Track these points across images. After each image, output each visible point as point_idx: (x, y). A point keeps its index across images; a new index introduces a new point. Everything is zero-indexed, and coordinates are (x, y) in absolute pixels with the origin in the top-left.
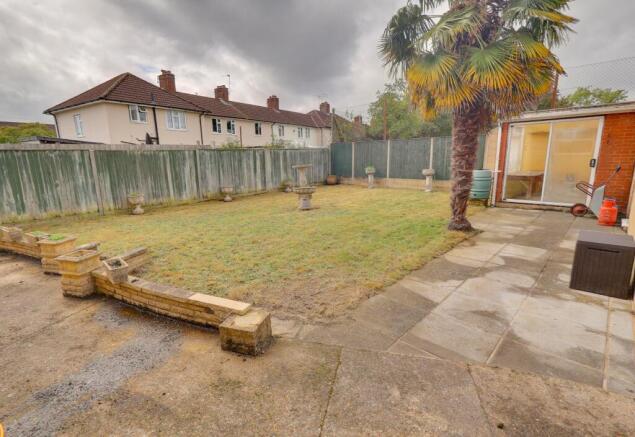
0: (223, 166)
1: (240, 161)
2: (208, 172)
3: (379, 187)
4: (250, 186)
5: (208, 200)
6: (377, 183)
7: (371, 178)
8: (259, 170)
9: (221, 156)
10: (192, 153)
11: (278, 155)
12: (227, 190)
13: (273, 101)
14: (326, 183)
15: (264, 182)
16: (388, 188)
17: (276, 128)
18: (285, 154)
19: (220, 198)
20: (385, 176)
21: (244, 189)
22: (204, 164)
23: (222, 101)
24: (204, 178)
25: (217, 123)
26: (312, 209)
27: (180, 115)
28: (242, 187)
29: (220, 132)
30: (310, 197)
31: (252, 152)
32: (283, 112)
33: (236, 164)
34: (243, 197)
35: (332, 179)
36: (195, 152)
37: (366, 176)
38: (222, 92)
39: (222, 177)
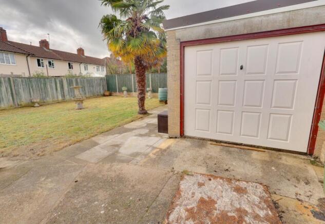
0: (32, 87)
1: (45, 84)
2: (21, 91)
3: (130, 97)
4: (53, 98)
5: (22, 107)
6: (129, 95)
7: (125, 93)
8: (59, 89)
9: (30, 81)
10: (7, 79)
11: (72, 81)
12: (35, 101)
13: (81, 51)
14: (104, 95)
15: (63, 96)
16: (133, 97)
17: (82, 66)
18: (76, 80)
19: (31, 105)
20: (132, 91)
21: (49, 99)
22: (18, 85)
23: (45, 49)
24: (18, 94)
25: (41, 61)
26: (84, 108)
27: (10, 56)
28: (48, 99)
29: (43, 66)
30: (82, 103)
31: (53, 79)
32: (87, 57)
33: (43, 86)
34: (49, 104)
35: (107, 93)
36: (9, 79)
37: (123, 91)
38: (44, 43)
39: (32, 94)
